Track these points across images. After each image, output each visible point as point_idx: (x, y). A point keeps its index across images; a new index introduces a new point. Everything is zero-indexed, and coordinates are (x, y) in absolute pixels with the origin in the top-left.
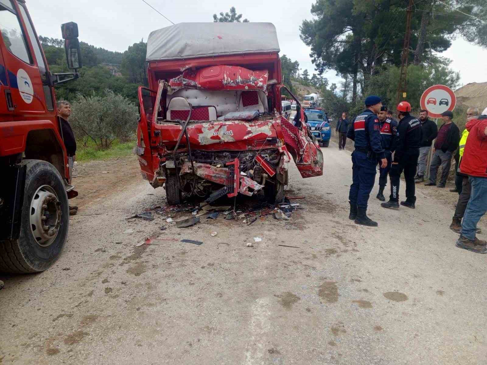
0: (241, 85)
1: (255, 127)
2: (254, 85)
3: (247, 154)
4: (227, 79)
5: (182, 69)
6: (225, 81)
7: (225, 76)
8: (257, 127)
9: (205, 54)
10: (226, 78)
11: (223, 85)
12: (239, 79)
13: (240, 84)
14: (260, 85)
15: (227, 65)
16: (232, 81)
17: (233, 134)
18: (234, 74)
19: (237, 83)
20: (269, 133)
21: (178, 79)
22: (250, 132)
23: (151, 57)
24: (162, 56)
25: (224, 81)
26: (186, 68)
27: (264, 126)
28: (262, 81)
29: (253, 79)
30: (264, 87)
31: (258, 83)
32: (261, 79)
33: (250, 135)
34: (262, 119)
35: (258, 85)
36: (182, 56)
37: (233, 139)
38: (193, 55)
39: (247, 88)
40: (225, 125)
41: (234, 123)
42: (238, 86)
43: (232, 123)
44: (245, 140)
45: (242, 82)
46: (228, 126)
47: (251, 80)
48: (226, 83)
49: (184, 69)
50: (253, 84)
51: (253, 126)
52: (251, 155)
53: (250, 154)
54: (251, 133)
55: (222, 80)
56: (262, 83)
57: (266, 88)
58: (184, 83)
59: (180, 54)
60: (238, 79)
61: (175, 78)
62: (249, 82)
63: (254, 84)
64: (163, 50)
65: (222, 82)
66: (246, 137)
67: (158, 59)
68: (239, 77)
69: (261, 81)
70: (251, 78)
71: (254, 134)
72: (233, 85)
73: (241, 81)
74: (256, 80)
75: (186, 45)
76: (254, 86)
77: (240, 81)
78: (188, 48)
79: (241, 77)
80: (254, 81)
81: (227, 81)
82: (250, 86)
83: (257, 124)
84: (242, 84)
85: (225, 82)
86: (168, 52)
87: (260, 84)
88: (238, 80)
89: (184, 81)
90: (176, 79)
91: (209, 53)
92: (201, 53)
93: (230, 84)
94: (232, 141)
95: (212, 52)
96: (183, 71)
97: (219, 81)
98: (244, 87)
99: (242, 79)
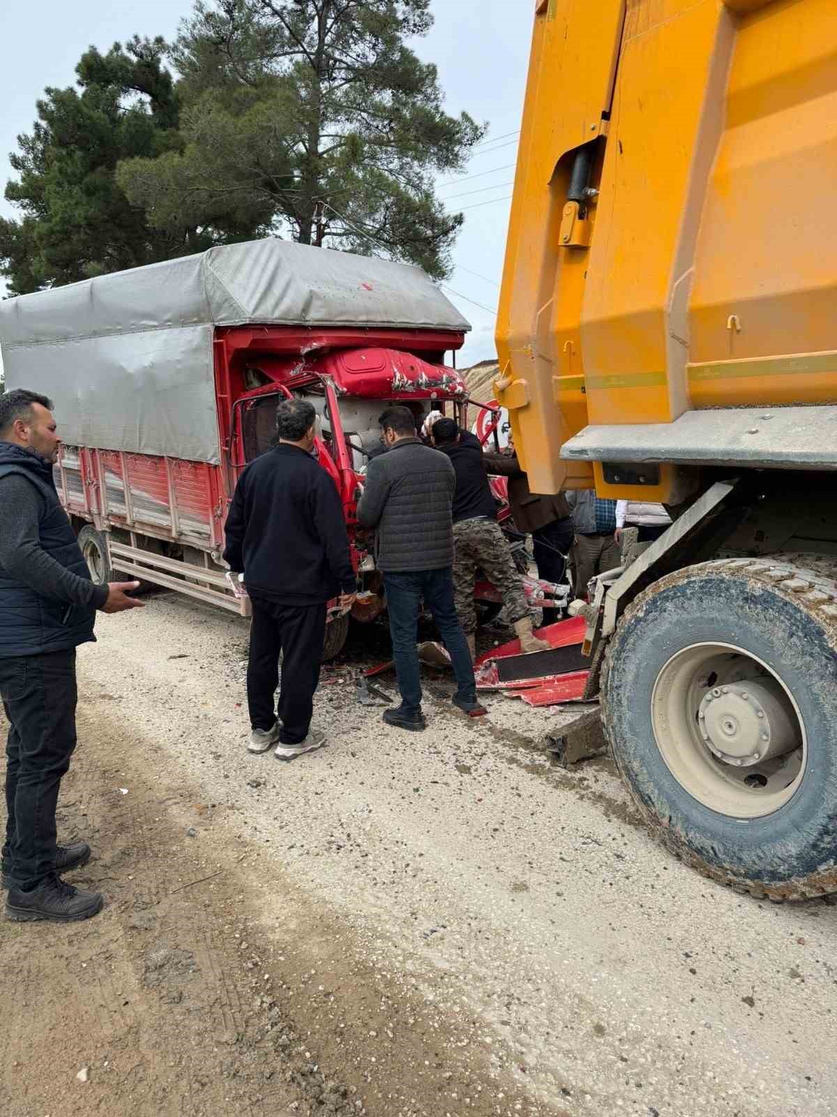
0: (423, 390)
2: (449, 390)
4: (401, 378)
5: (305, 350)
7: (396, 370)
10: (398, 376)
11: (393, 388)
12: (424, 378)
13: (424, 388)
14: (459, 391)
16: (410, 382)
18: (411, 368)
19: (419, 385)
24: (275, 316)
25: (395, 381)
26: (313, 348)
29: (447, 380)
30: (466, 395)
31: (456, 388)
35: (456, 391)
36: (307, 319)
38: (328, 321)
39: (433, 395)
42: (419, 392)
45: (428, 385)
47: (444, 380)
48: (399, 385)
49: (308, 349)
55: (390, 379)
56: (462, 388)
59: (303, 315)
60: (422, 378)
62: (441, 384)
65: (391, 382)
67: (269, 321)
68: (424, 374)
69: (460, 384)
72: (410, 389)
73: (425, 382)
74: (451, 382)
75: (312, 296)
77: (423, 383)
78: (316, 302)
80: (448, 383)
81: (399, 381)
82: (440, 392)
84: (426, 388)
85: (397, 383)
86: (282, 308)
88: (420, 381)
93: (406, 388)
95: (365, 318)
96: (305, 353)
97: (386, 380)
98: (429, 394)
99: (429, 378)
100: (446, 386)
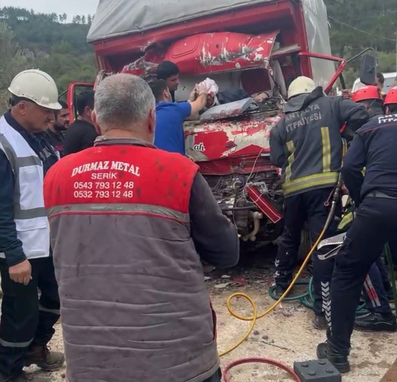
0: (228, 63)
1: (241, 134)
2: (249, 60)
3: (234, 179)
4: (207, 55)
5: (143, 48)
6: (204, 58)
7: (204, 50)
8: (245, 134)
9: (172, 20)
10: (204, 53)
11: (202, 65)
12: (225, 52)
13: (228, 61)
14: (258, 59)
15: (208, 32)
16: (214, 58)
17: (204, 149)
18: (217, 46)
19: (223, 60)
20: (265, 144)
21: (138, 63)
22: (232, 145)
23: (94, 35)
24: (111, 32)
25: (202, 58)
26: (148, 45)
27: (258, 131)
28: (261, 51)
29: (245, 50)
30: (265, 61)
31: (255, 56)
32: (261, 49)
33: (233, 149)
34: (259, 115)
35: (255, 59)
36: (140, 27)
37: (206, 157)
38: (156, 24)
39: (238, 65)
40: (193, 133)
41: (207, 128)
42: (226, 65)
43: (205, 128)
44: (226, 158)
45: (231, 57)
46: (196, 135)
47: (243, 52)
48: (206, 62)
49: (145, 47)
50: (247, 58)
51: (239, 132)
52: (240, 182)
53: (237, 180)
54: (234, 146)
55: (198, 57)
56: (261, 55)
57: (268, 62)
58: (148, 68)
59: (136, 25)
60: (223, 53)
61: (132, 62)
62: (241, 55)
63: (249, 57)
64: (112, 22)
65: (200, 60)
66: (226, 154)
67: (104, 37)
68: (225, 49)
69: (258, 53)
70: (243, 48)
71: (240, 147)
72: (217, 63)
73: (227, 56)
74: (251, 52)
75: (146, 9)
76: (249, 62)
77: (225, 57)
78: (148, 14)
79: (227, 49)
80: (248, 53)
81: (205, 58)
82: (243, 62)
83: (247, 127)
84: (230, 60)
85: (204, 60)
86: (119, 24)
87: (258, 57)
88: (222, 55)
89: (147, 66)
90: (133, 65)
91: (178, 16)
92: (166, 19)
93: (212, 63)
94: (205, 160)
95: (183, 14)
96: (144, 50)
97: (194, 60)
98: (233, 65)
99: (229, 51)
100: (246, 56)
